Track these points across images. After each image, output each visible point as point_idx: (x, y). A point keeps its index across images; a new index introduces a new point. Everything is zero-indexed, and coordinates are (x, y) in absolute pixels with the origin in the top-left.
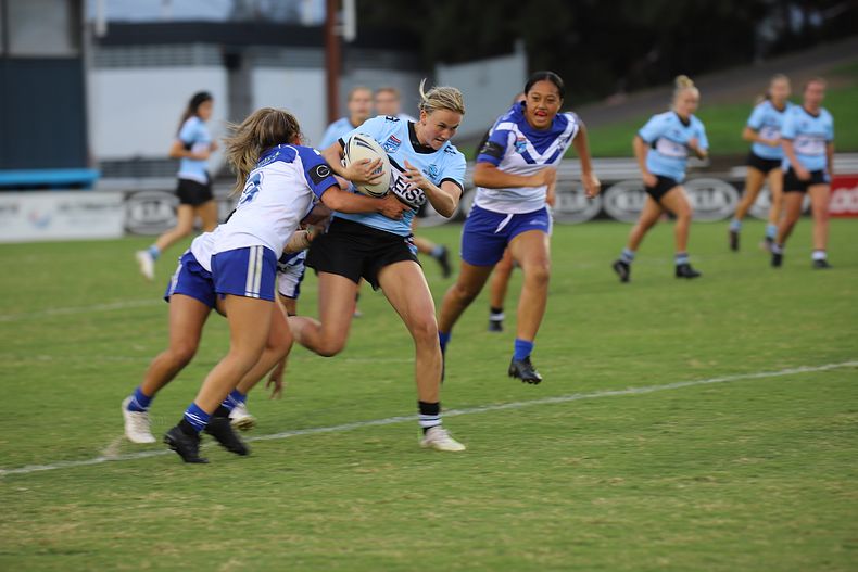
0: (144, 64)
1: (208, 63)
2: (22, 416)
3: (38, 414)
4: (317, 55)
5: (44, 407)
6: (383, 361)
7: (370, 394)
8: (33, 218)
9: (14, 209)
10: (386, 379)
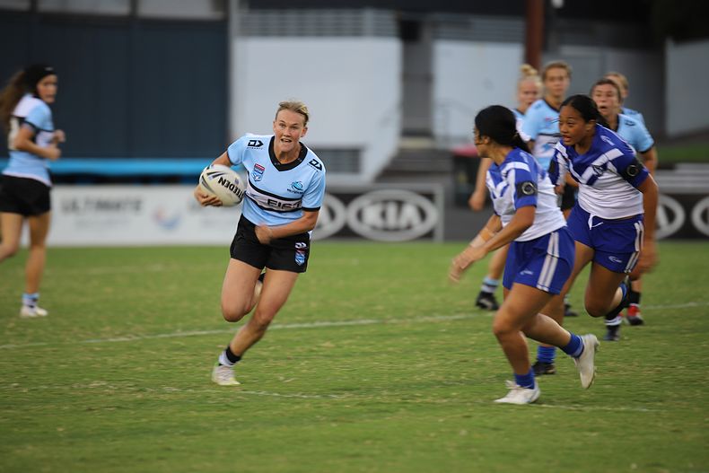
0: (301, 33)
1: (379, 33)
2: (141, 460)
3: (161, 459)
4: (517, 25)
5: (169, 449)
6: (588, 409)
7: (571, 449)
8: (157, 217)
9: (137, 205)
10: (592, 430)
